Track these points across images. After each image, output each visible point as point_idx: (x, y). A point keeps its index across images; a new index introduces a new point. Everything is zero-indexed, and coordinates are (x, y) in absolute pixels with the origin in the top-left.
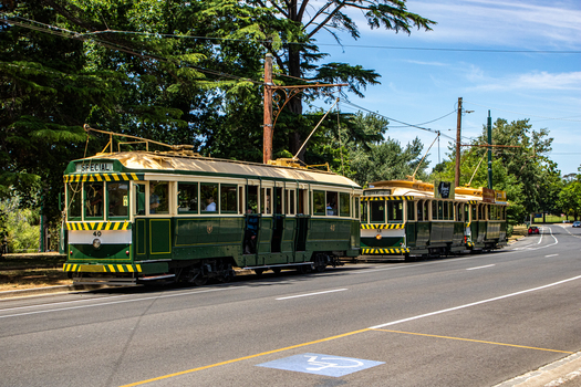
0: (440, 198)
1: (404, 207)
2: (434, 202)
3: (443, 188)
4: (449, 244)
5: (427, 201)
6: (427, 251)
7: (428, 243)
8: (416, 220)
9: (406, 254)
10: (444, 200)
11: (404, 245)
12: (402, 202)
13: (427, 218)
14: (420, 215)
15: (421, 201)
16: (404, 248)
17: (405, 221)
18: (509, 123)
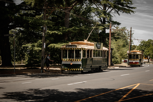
0: (96, 49)
1: (81, 53)
2: (94, 50)
3: (98, 45)
4: (100, 67)
5: (91, 50)
6: (90, 70)
7: (91, 66)
8: (86, 58)
9: (82, 71)
10: (98, 50)
11: (81, 67)
12: (81, 50)
13: (91, 57)
14: (88, 56)
15: (88, 50)
16: (81, 69)
17: (82, 58)
18: (120, 28)
